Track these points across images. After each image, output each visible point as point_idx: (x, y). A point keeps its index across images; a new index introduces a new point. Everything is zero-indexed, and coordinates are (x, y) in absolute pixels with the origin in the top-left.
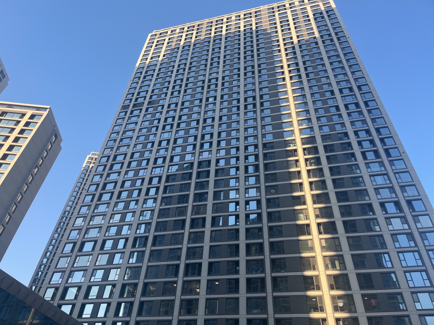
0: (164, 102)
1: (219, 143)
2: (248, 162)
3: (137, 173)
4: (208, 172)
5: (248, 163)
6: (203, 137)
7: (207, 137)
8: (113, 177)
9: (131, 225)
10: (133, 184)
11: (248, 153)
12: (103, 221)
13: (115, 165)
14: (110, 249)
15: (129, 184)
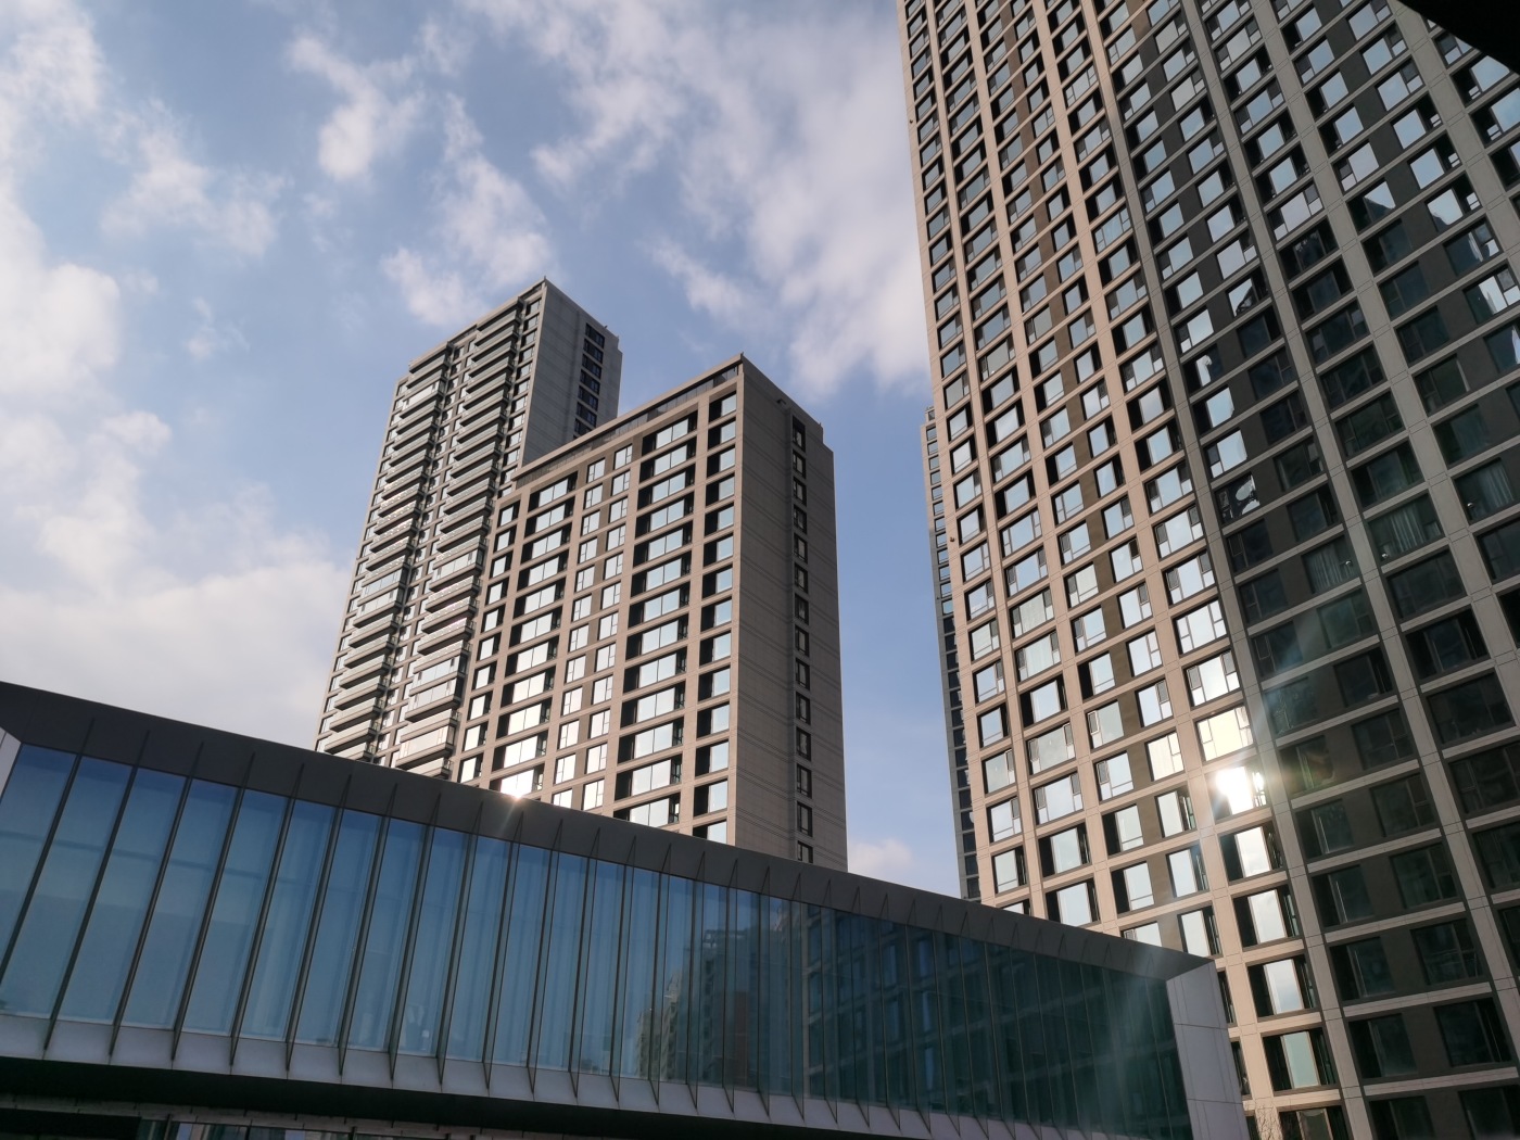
0: (1050, 121)
1: (1329, 135)
2: (1500, 130)
3: (1077, 410)
4: (1338, 268)
5: (1504, 134)
6: (1252, 150)
7: (1271, 142)
8: (1012, 461)
9: (1142, 584)
10: (1085, 452)
11: (1483, 94)
12: (1050, 609)
13: (998, 424)
14: (1113, 684)
15: (1073, 460)
